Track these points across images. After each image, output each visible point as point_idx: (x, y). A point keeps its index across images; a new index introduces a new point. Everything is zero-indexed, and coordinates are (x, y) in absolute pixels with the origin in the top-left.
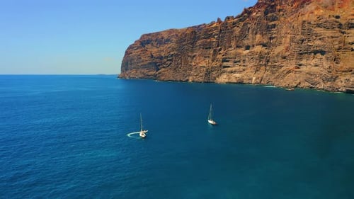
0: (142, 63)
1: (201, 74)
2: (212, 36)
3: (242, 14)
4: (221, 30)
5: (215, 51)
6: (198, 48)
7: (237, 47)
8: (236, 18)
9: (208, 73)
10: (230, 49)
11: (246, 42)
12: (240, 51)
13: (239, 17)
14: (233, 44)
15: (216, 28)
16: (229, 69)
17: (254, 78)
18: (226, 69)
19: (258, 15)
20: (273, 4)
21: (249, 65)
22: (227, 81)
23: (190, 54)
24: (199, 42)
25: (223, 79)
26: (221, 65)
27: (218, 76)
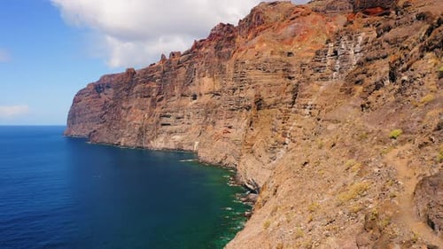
0: (91, 115)
1: (133, 136)
2: (152, 79)
3: (192, 49)
4: (164, 72)
5: (153, 100)
6: (134, 95)
7: (182, 95)
8: (184, 54)
9: (142, 133)
10: (173, 98)
11: (192, 89)
12: (184, 101)
13: (187, 53)
14: (176, 91)
15: (159, 68)
16: (169, 128)
17: (197, 143)
18: (164, 127)
19: (207, 51)
20: (231, 35)
21: (194, 123)
22: (163, 145)
23: (124, 105)
24: (137, 88)
25: (158, 144)
26: (157, 123)
27: (153, 139)
